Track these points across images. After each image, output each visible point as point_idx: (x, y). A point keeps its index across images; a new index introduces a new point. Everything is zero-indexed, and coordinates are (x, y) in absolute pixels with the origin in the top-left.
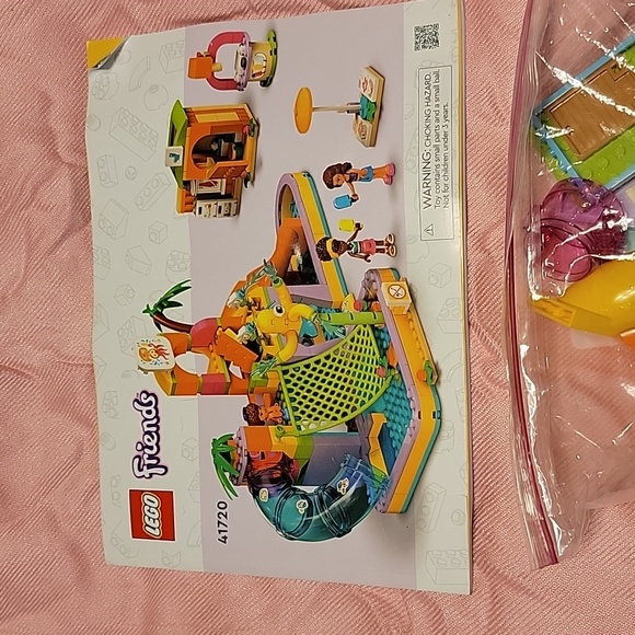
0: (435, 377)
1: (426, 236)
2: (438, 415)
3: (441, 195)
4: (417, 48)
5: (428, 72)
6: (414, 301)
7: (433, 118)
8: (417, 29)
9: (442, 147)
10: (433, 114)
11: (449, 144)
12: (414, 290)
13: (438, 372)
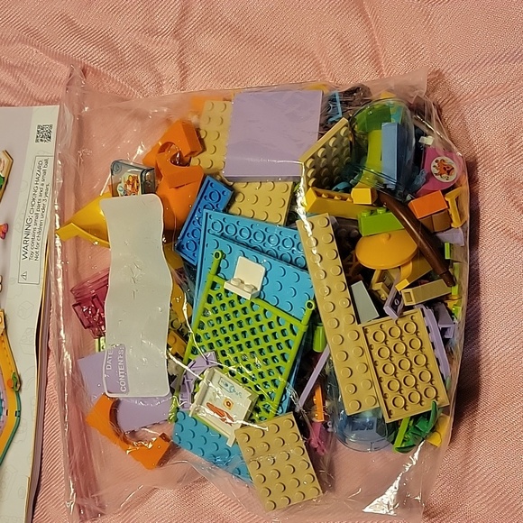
0: (19, 385)
1: (21, 280)
2: (18, 414)
3: (34, 251)
4: (37, 141)
5: (41, 158)
6: (6, 328)
7: (38, 193)
8: (39, 126)
9: (40, 216)
10: (39, 190)
11: (45, 214)
12: (7, 319)
13: (21, 383)
